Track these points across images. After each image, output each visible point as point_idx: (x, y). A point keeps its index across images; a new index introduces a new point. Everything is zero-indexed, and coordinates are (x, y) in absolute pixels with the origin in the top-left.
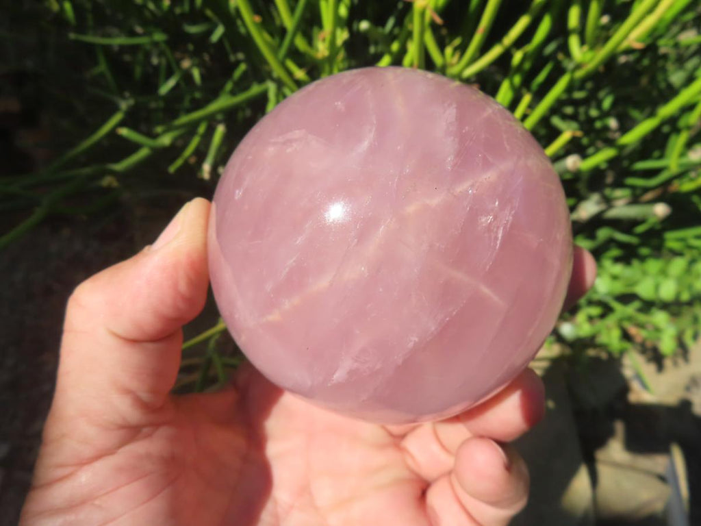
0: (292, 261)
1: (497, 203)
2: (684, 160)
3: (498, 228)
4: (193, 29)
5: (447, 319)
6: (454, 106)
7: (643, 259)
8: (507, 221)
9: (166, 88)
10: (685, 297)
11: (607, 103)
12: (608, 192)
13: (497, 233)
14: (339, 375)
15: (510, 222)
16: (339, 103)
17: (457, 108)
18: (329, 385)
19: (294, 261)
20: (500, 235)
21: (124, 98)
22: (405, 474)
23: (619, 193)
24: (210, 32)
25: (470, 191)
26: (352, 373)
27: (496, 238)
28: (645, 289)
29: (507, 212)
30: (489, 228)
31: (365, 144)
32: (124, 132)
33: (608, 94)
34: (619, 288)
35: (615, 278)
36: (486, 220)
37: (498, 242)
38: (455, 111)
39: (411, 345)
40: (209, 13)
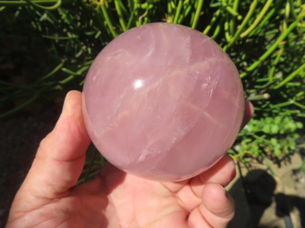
0: (118, 106)
1: (210, 78)
2: (275, 78)
3: (211, 89)
4: (89, 33)
5: (189, 129)
6: (189, 36)
7: (264, 118)
8: (215, 85)
9: (78, 55)
10: (282, 132)
11: (244, 57)
12: (248, 91)
13: (210, 91)
14: (142, 158)
15: (216, 85)
16: (139, 37)
17: (190, 37)
18: (137, 162)
19: (120, 106)
20: (211, 92)
21: (63, 58)
22: (178, 208)
23: (252, 91)
24: (95, 35)
25: (197, 72)
26: (147, 156)
27: (210, 93)
28: (266, 130)
29: (214, 82)
30: (207, 89)
31: (150, 53)
32: (64, 69)
33: (243, 54)
34: (256, 129)
35: (254, 125)
36: (205, 85)
37: (211, 95)
38: (190, 38)
39: (173, 142)
40: (95, 27)
